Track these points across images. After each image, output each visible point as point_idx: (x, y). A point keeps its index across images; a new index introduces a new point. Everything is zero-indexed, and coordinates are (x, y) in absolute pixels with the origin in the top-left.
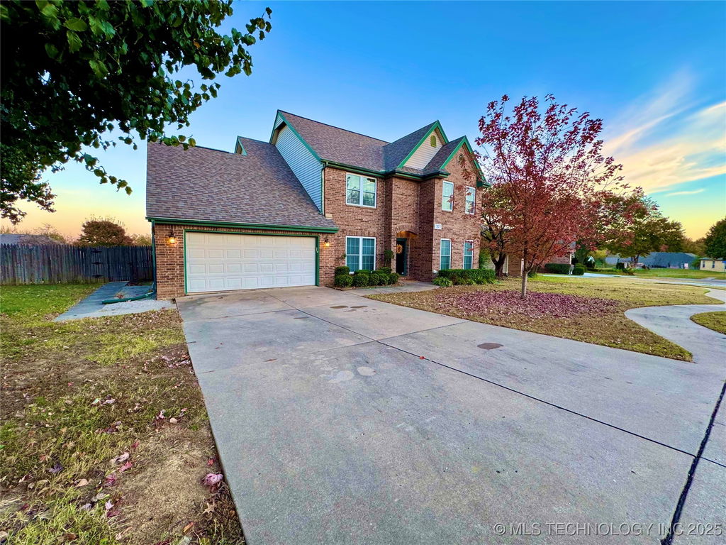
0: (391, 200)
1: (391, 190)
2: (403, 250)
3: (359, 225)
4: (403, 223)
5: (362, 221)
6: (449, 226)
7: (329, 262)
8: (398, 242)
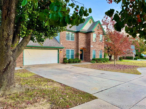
0: (78, 39)
1: (78, 36)
2: (82, 53)
3: (70, 46)
4: (82, 45)
5: (70, 45)
6: (95, 46)
7: (62, 57)
8: (81, 51)
